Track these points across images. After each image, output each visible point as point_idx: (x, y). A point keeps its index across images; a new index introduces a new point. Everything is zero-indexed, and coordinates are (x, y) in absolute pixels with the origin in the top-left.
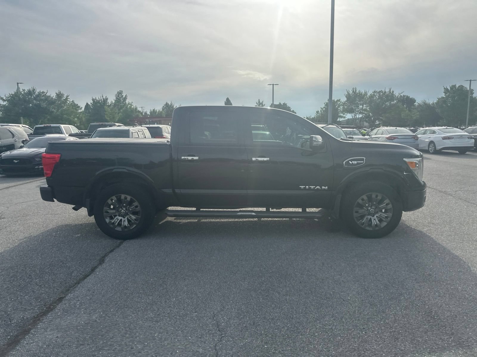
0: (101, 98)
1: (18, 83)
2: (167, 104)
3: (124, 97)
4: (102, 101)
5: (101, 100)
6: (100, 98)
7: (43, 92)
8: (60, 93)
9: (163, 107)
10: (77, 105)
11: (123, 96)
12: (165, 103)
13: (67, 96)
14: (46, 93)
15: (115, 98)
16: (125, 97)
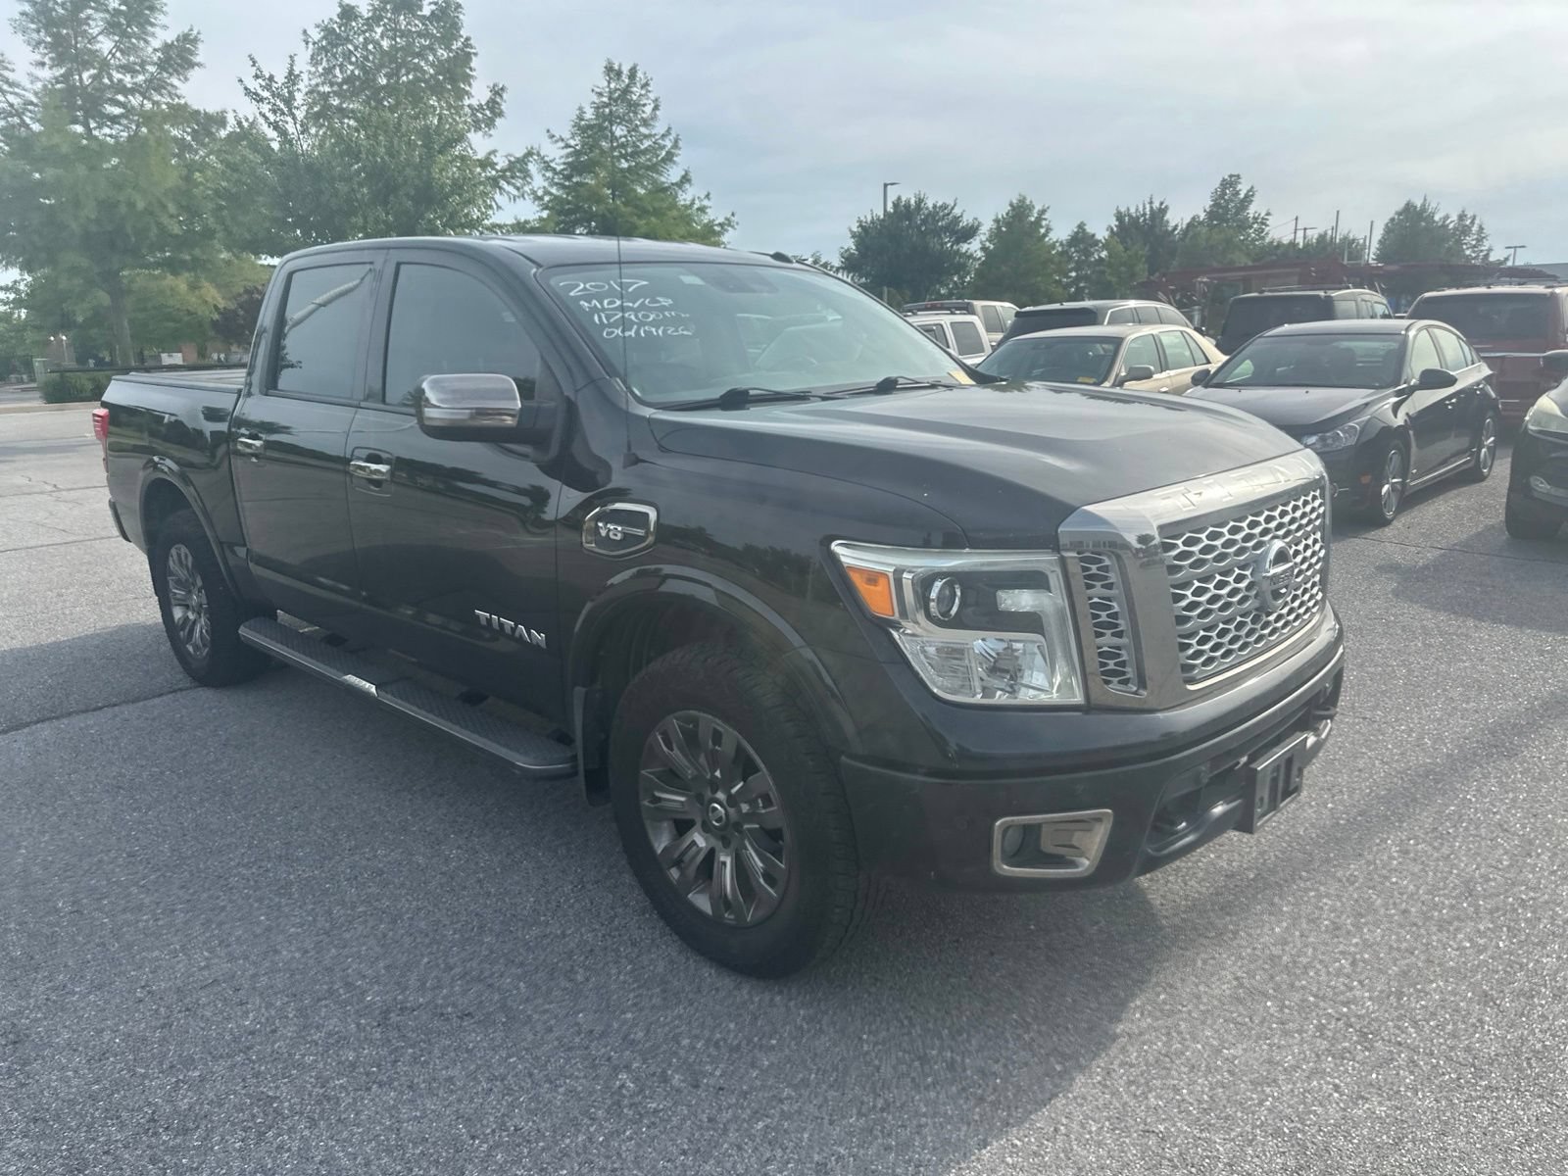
0: (1144, 208)
1: (886, 185)
2: (1409, 208)
3: (1242, 196)
4: (1145, 220)
5: (1144, 214)
6: (1141, 209)
7: (944, 207)
8: (1022, 200)
9: (1392, 220)
10: (1093, 235)
11: (1238, 193)
12: (1400, 206)
13: (1043, 212)
14: (953, 208)
15: (1208, 203)
16: (1246, 196)
